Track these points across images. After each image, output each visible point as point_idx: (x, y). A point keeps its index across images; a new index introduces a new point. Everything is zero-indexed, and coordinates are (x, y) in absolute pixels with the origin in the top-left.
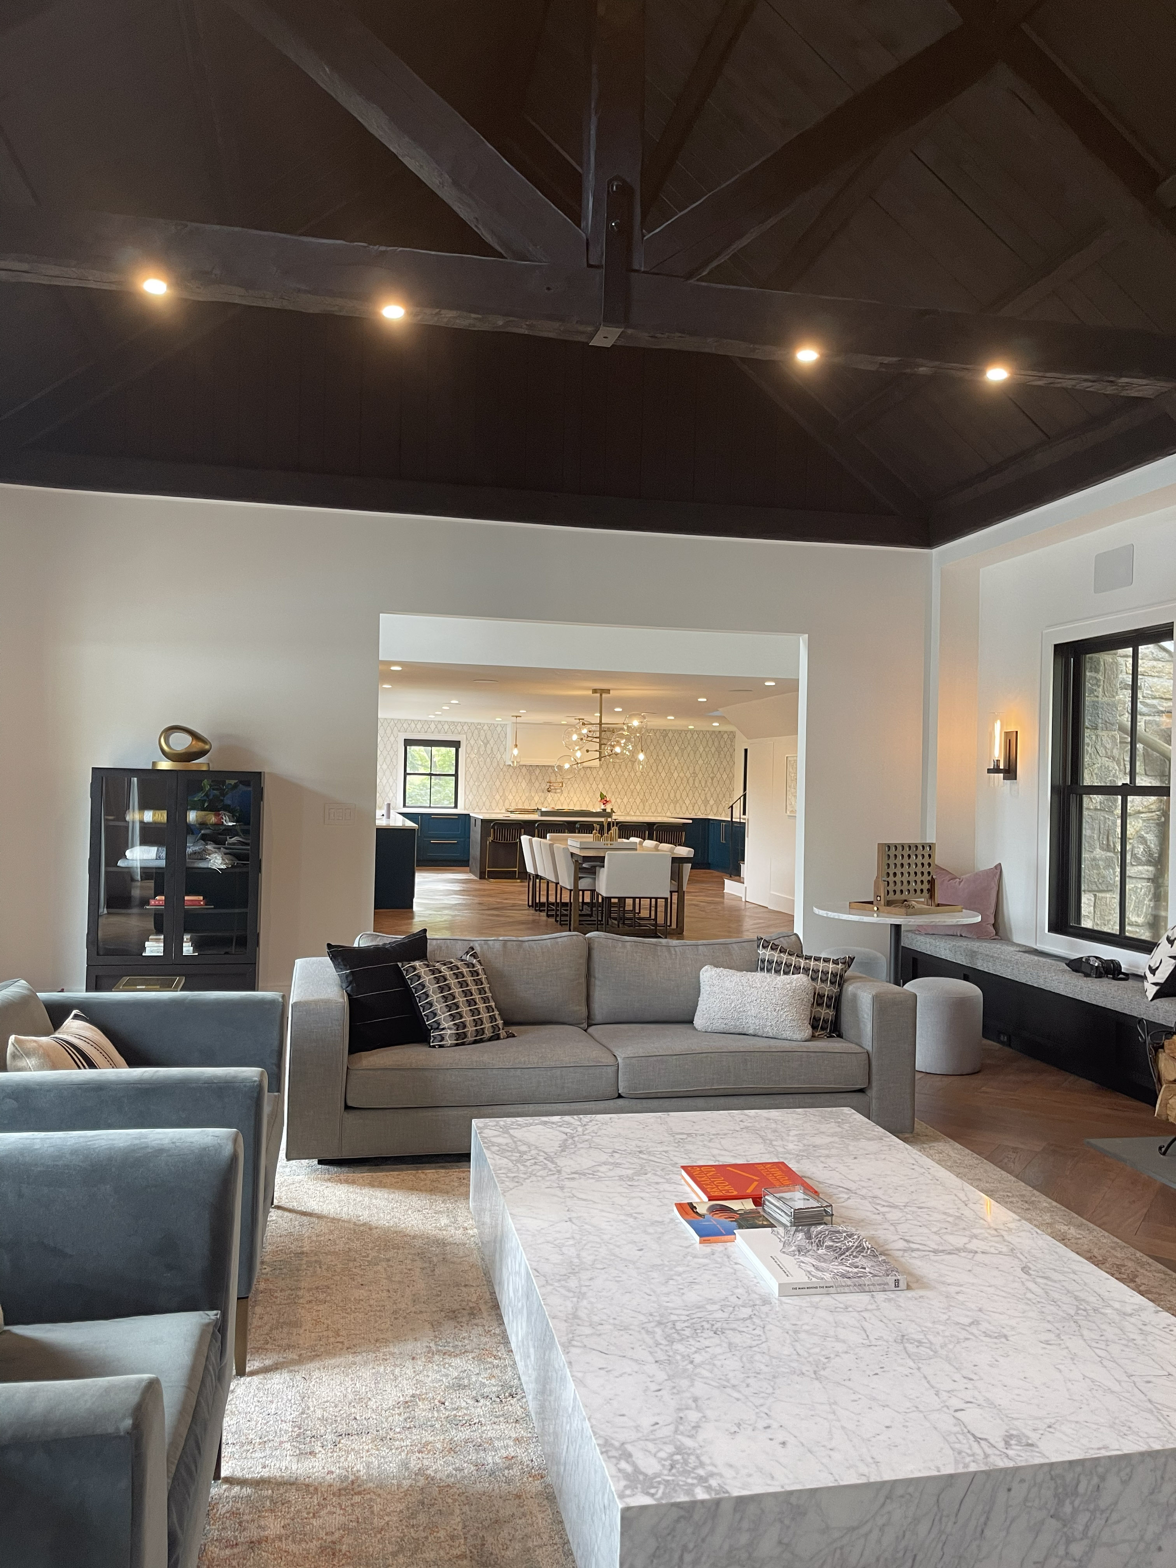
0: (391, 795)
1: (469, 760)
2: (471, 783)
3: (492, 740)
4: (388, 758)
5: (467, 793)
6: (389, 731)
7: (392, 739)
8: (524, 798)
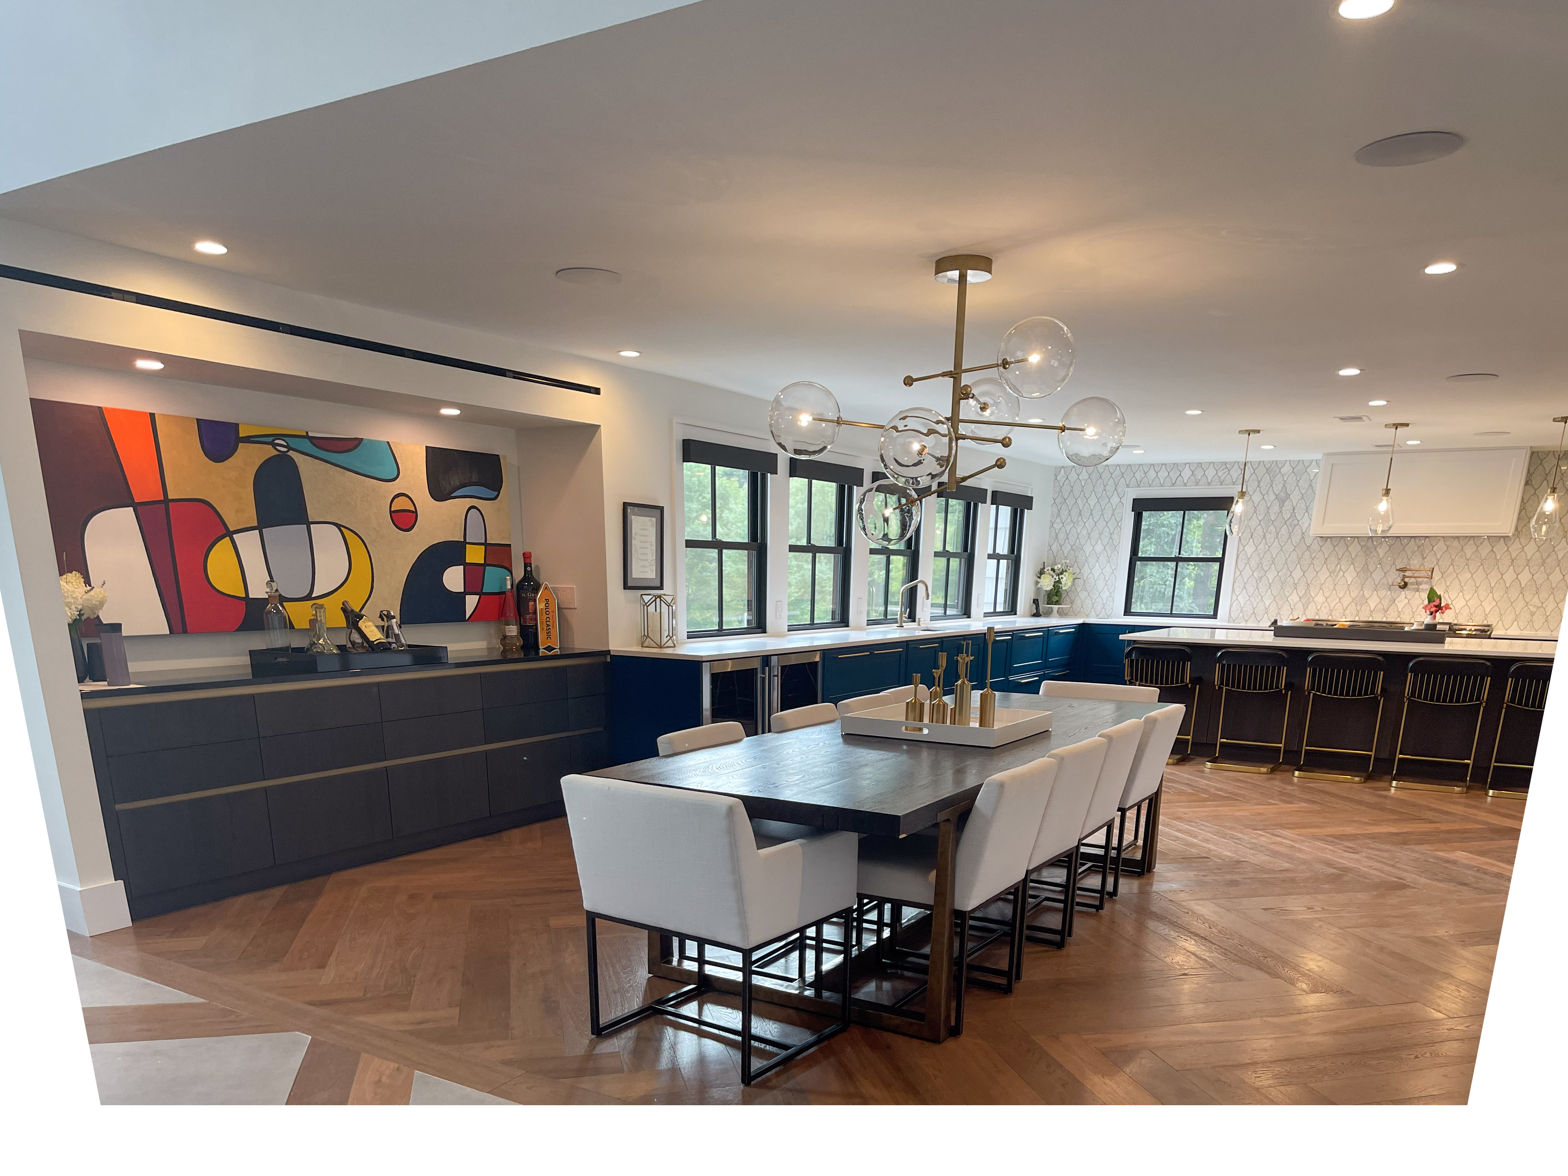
0: (1105, 594)
1: (1247, 529)
2: (1247, 572)
3: (1297, 492)
4: (1107, 533)
5: (1237, 591)
6: (1110, 487)
7: (1116, 500)
8: (1346, 601)
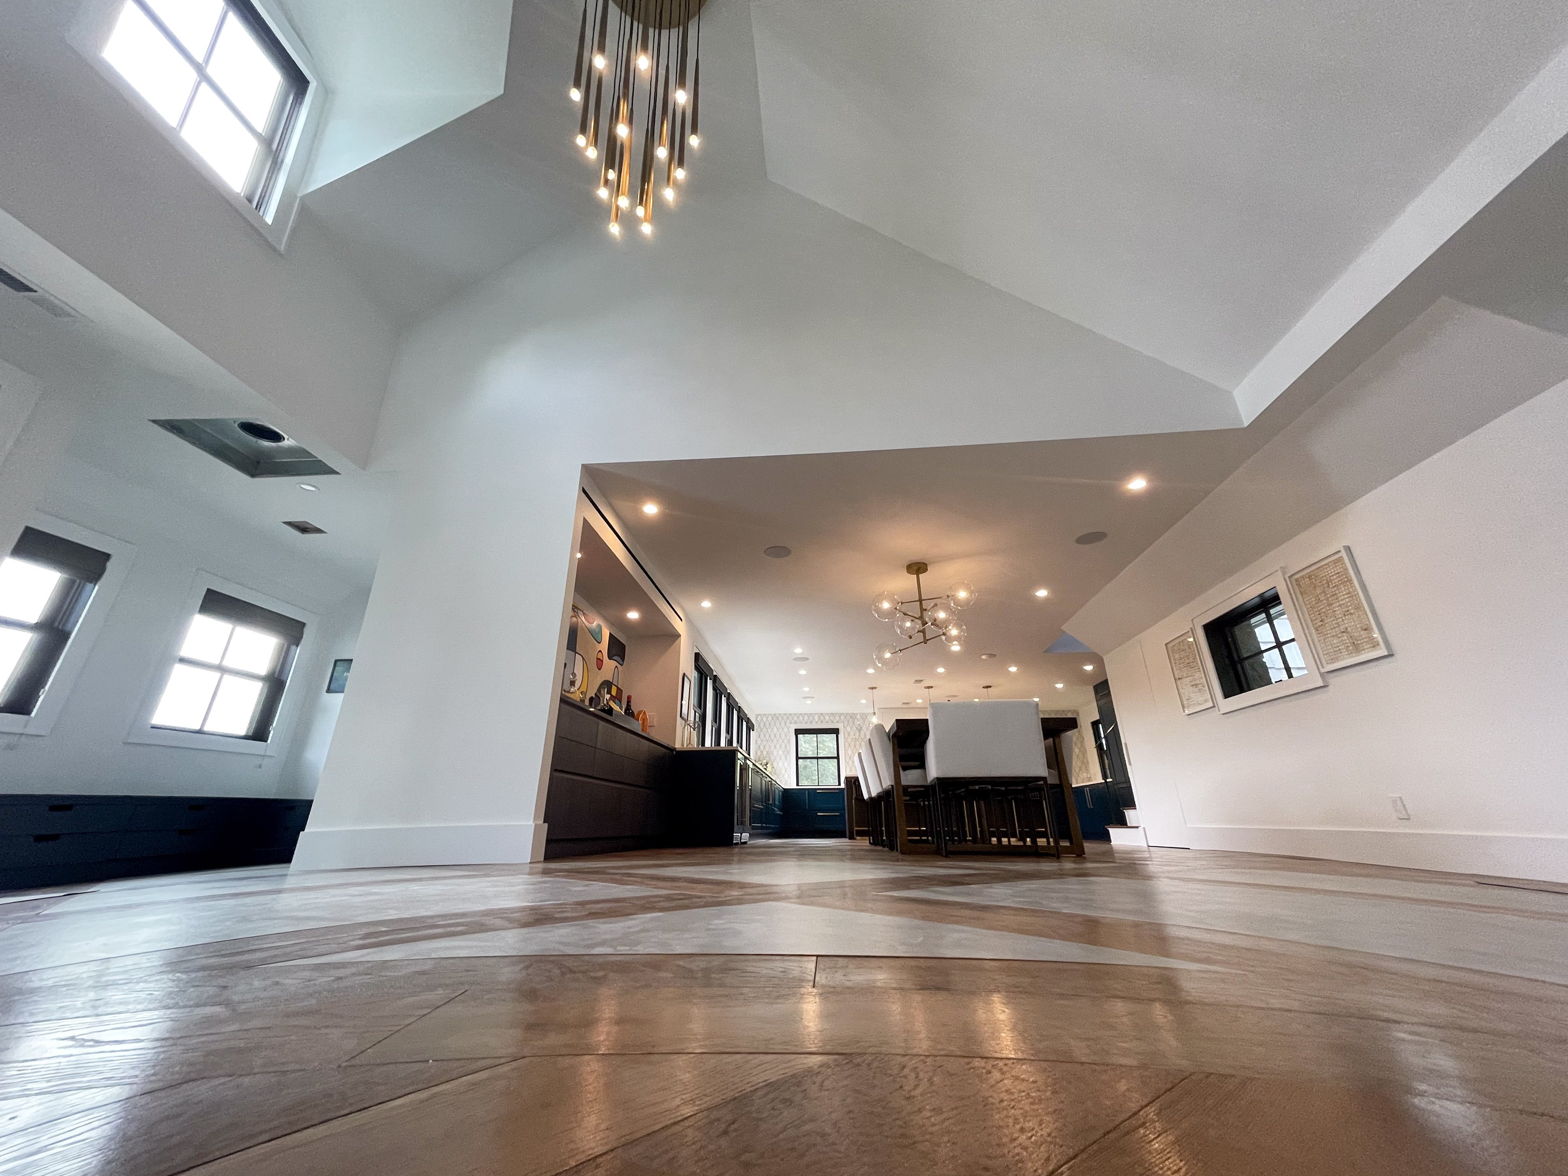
0: (786, 776)
1: (847, 743)
3: (865, 727)
4: (783, 746)
6: (782, 724)
7: (786, 730)
